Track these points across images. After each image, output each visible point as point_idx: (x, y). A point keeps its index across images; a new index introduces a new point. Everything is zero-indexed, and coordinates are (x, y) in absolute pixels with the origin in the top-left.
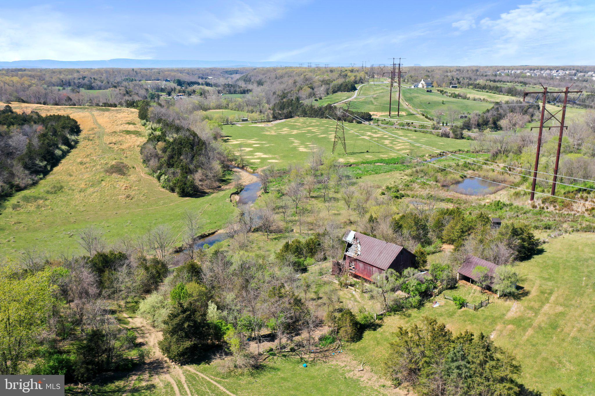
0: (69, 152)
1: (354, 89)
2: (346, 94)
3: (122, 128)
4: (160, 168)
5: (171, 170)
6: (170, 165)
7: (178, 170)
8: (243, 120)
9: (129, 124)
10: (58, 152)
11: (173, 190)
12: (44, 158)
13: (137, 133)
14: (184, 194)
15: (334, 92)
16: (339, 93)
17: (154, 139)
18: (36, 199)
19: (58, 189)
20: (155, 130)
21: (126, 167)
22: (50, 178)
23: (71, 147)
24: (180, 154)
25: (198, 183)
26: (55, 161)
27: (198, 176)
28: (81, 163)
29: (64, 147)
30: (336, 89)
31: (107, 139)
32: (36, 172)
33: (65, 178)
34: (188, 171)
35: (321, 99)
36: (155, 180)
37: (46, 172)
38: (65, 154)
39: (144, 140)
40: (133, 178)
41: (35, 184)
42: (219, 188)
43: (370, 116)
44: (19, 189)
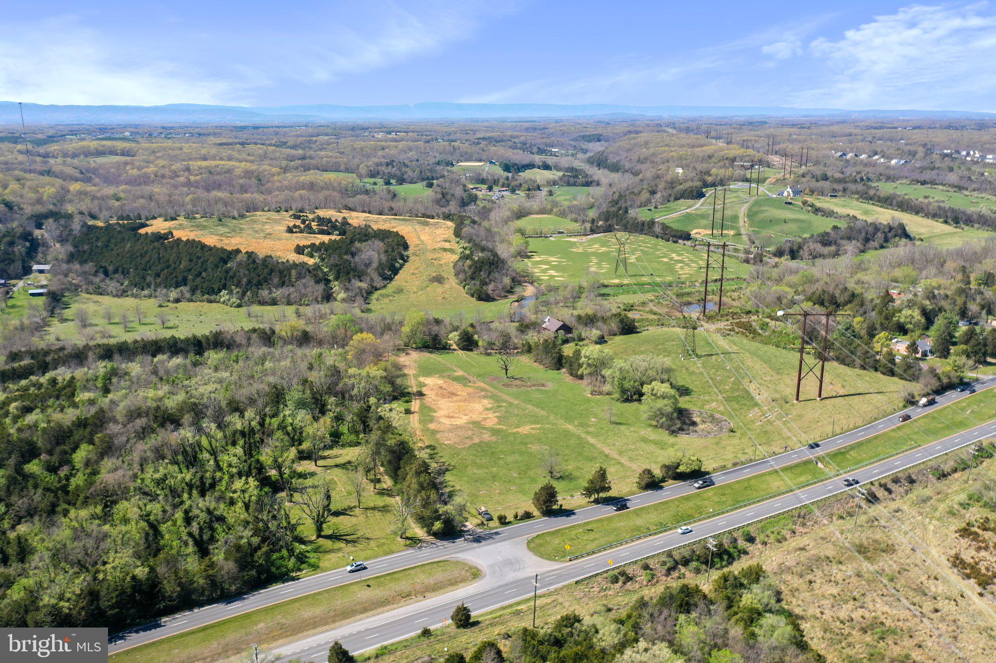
0: (404, 265)
1: (701, 195)
2: (690, 201)
3: (439, 245)
4: (465, 280)
5: (473, 282)
6: (473, 278)
7: (478, 283)
8: (559, 233)
9: (445, 241)
10: (397, 265)
11: (472, 296)
12: (390, 270)
13: (452, 251)
14: (480, 299)
15: (676, 199)
16: (682, 200)
17: (464, 257)
18: (388, 296)
19: (400, 291)
20: (465, 249)
21: (443, 278)
22: (393, 283)
23: (405, 261)
24: (481, 271)
25: (490, 292)
26: (396, 271)
27: (491, 287)
28: (413, 274)
29: (401, 261)
30: (678, 196)
31: (430, 256)
32: (385, 279)
33: (404, 284)
34: (484, 283)
35: (656, 208)
36: (461, 289)
37: (391, 279)
38: (402, 266)
39: (455, 257)
40: (447, 286)
41: (385, 286)
42: (506, 297)
43: (690, 235)
44: (377, 289)
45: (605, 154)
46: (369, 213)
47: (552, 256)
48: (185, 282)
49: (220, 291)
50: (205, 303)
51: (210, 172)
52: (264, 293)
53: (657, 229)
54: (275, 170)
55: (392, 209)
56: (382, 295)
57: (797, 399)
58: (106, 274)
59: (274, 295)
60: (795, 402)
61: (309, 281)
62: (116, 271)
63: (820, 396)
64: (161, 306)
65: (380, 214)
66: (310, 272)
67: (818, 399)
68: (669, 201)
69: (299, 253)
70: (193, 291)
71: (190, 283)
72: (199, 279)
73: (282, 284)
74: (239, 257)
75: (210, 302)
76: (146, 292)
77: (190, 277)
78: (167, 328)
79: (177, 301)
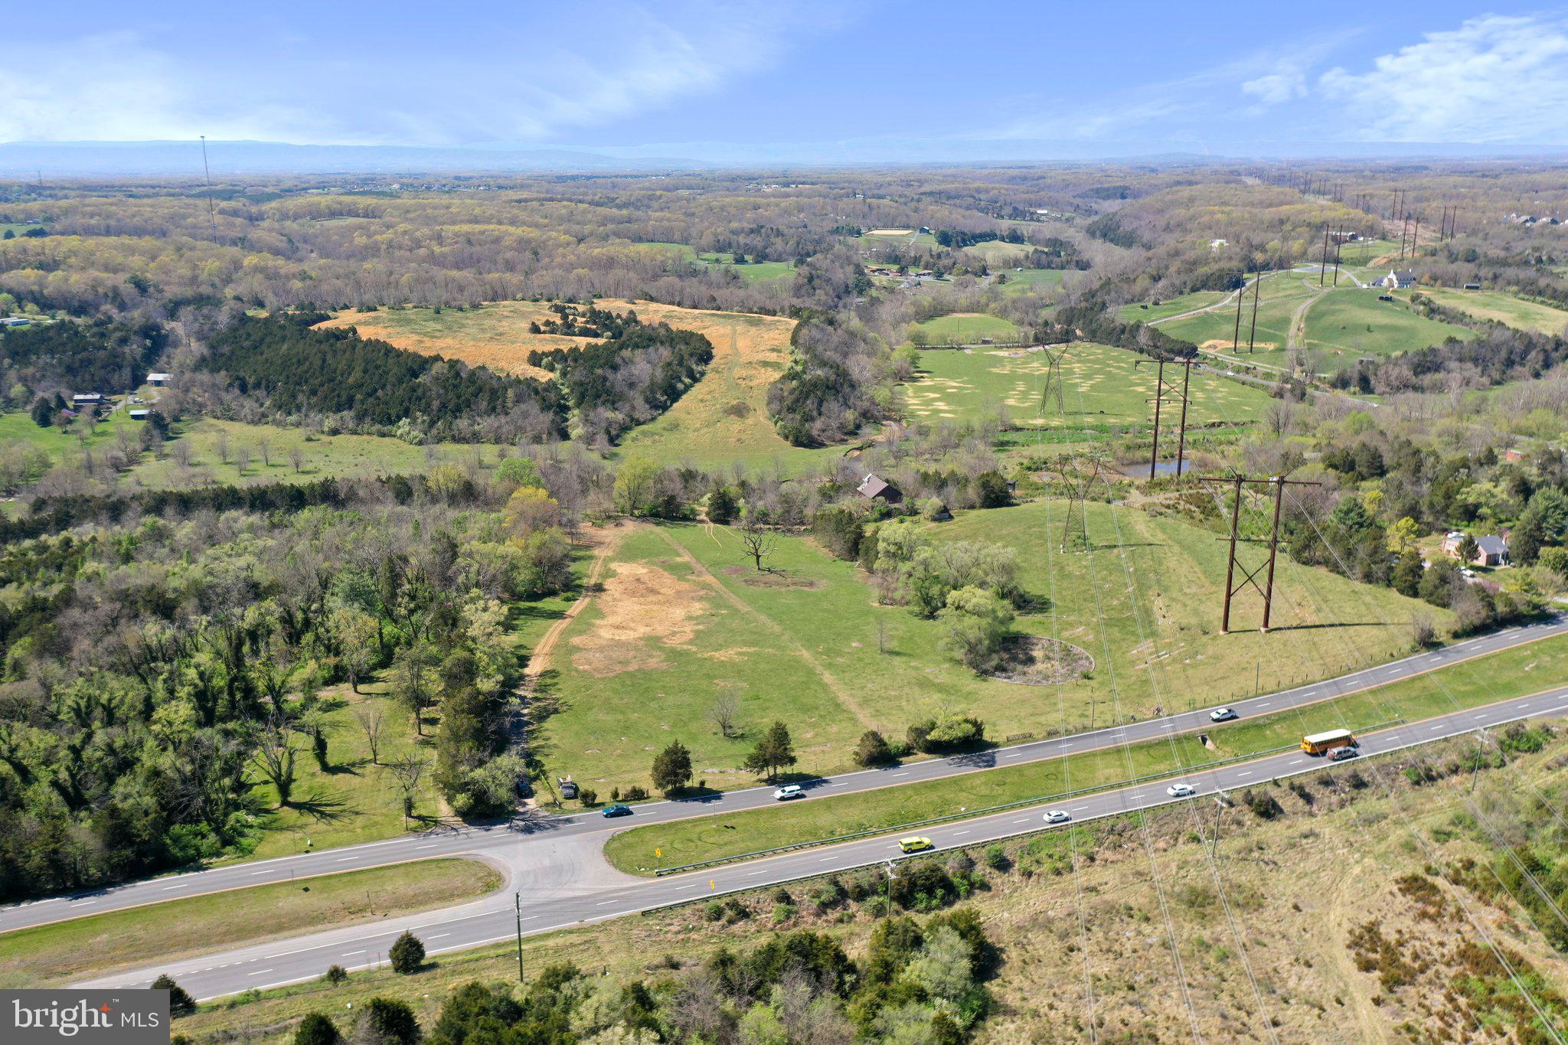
0: (692, 386)
1: (1238, 284)
2: (1217, 294)
3: (761, 357)
4: (779, 413)
5: (791, 416)
6: (791, 409)
7: (798, 417)
8: (985, 342)
9: (773, 350)
10: (680, 386)
11: (786, 438)
12: (665, 393)
13: (776, 366)
14: (798, 443)
15: (1194, 290)
16: (1203, 293)
17: (792, 376)
18: (653, 434)
19: (674, 427)
20: (796, 362)
21: (747, 409)
22: (668, 414)
23: (695, 380)
24: (807, 398)
25: (815, 433)
26: (675, 395)
27: (818, 424)
28: (702, 401)
29: (687, 381)
30: (1199, 284)
31: (738, 372)
32: (656, 407)
33: (684, 416)
34: (808, 418)
35: (1156, 303)
36: (771, 425)
37: (665, 408)
38: (687, 388)
39: (777, 375)
40: (750, 421)
41: (653, 419)
42: (843, 441)
43: (1196, 349)
44: (639, 423)
45: (1117, 218)
46: (679, 304)
47: (952, 378)
48: (350, 404)
49: (399, 418)
50: (375, 437)
51: (469, 242)
52: (462, 424)
53: (1143, 339)
54: (564, 238)
55: (714, 299)
56: (645, 434)
57: (1225, 628)
58: (244, 389)
59: (476, 427)
60: (1221, 633)
61: (532, 407)
62: (257, 386)
63: (1266, 624)
64: (309, 440)
65: (695, 307)
66: (537, 392)
67: (1263, 630)
68: (1181, 293)
69: (535, 365)
70: (360, 418)
71: (357, 406)
72: (371, 400)
73: (492, 410)
74: (437, 368)
75: (383, 435)
76: (293, 418)
77: (358, 396)
78: (303, 472)
79: (335, 432)
